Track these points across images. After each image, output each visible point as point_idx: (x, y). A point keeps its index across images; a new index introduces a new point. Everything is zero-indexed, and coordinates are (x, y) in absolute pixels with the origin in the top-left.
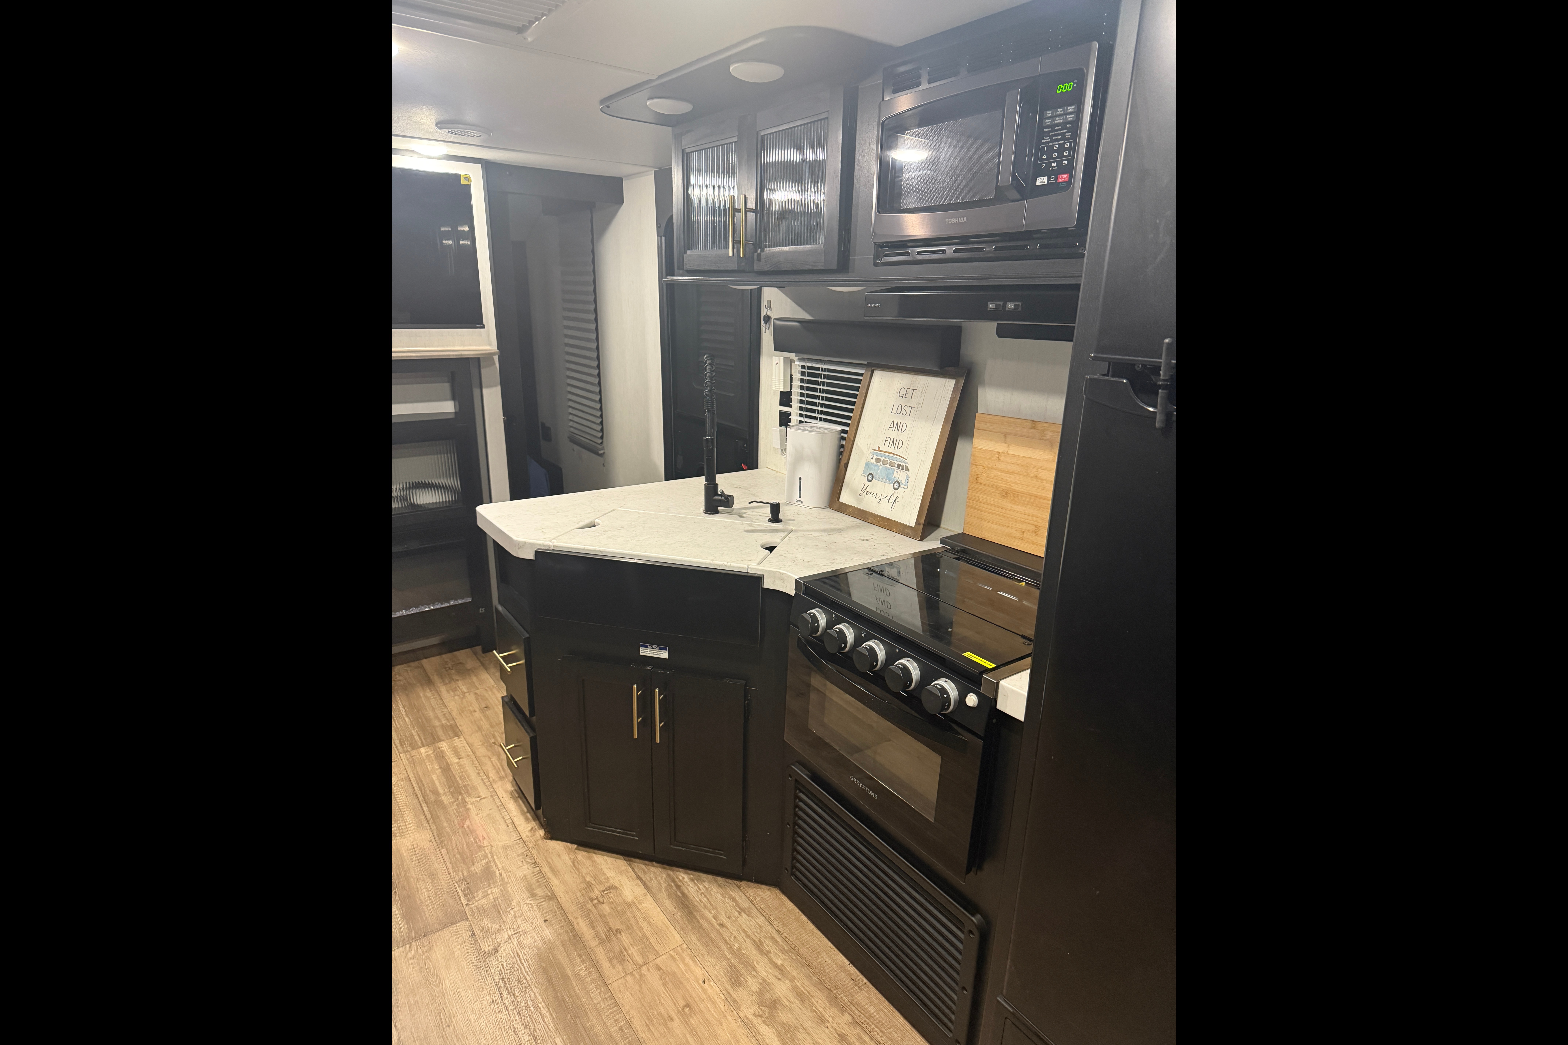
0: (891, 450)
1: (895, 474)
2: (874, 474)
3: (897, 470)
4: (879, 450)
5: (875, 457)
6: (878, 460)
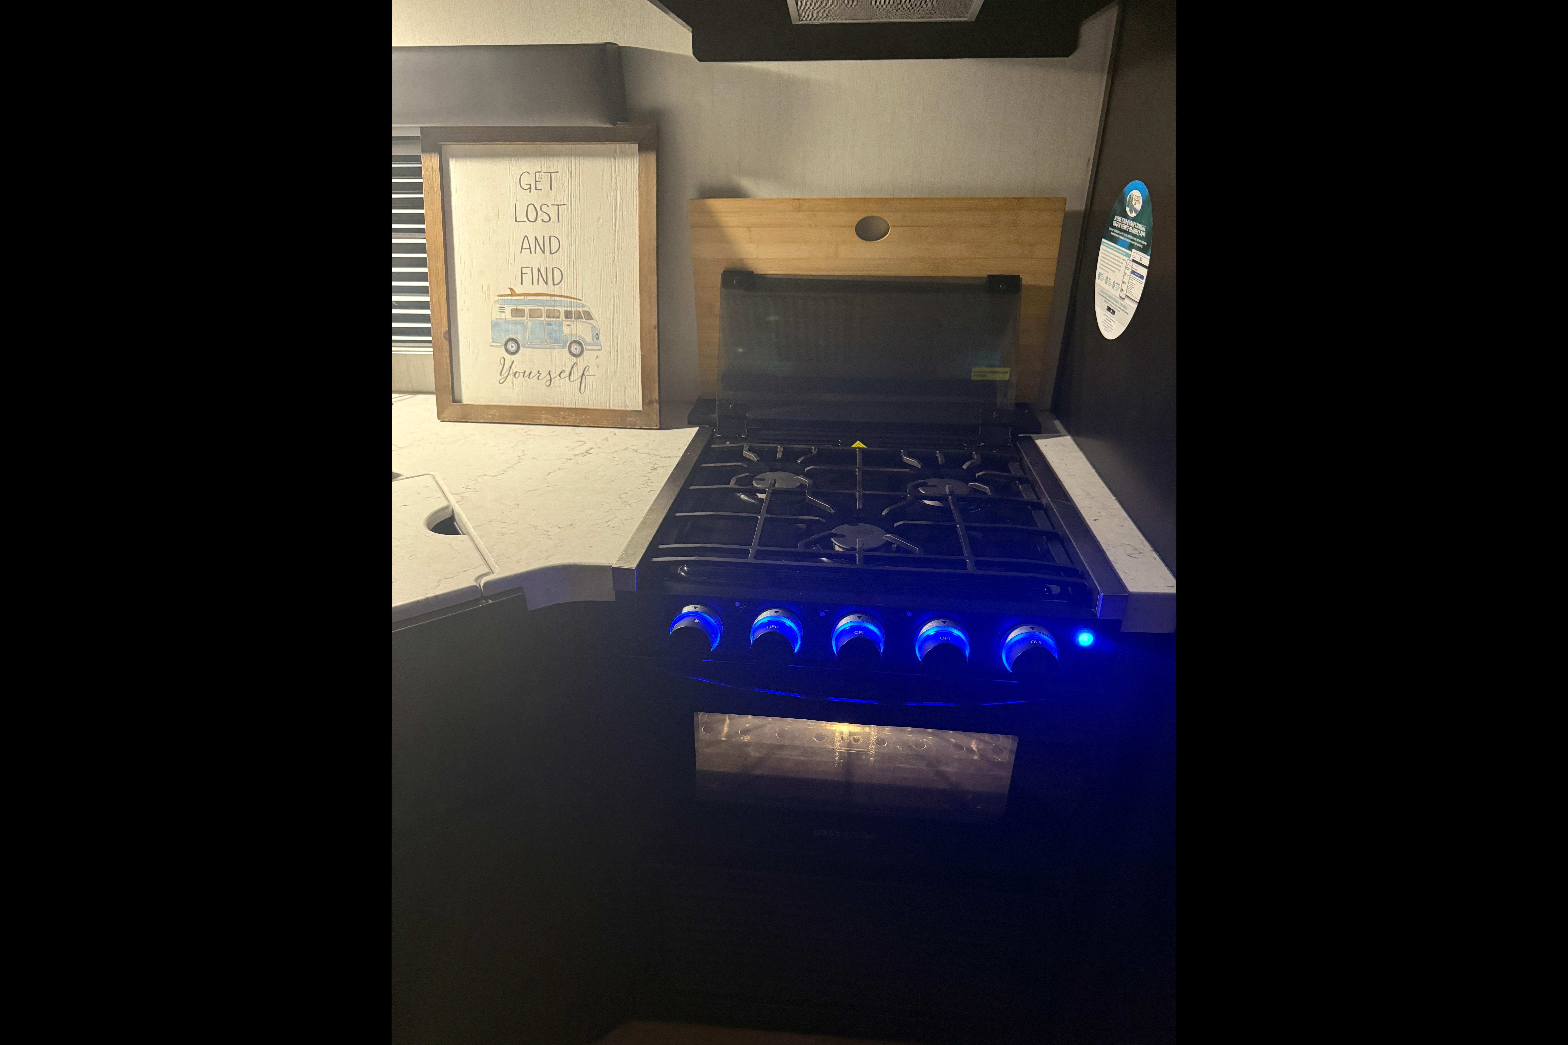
0: (541, 288)
1: (566, 330)
2: (519, 338)
3: (568, 323)
4: (513, 293)
5: (508, 309)
6: (517, 313)
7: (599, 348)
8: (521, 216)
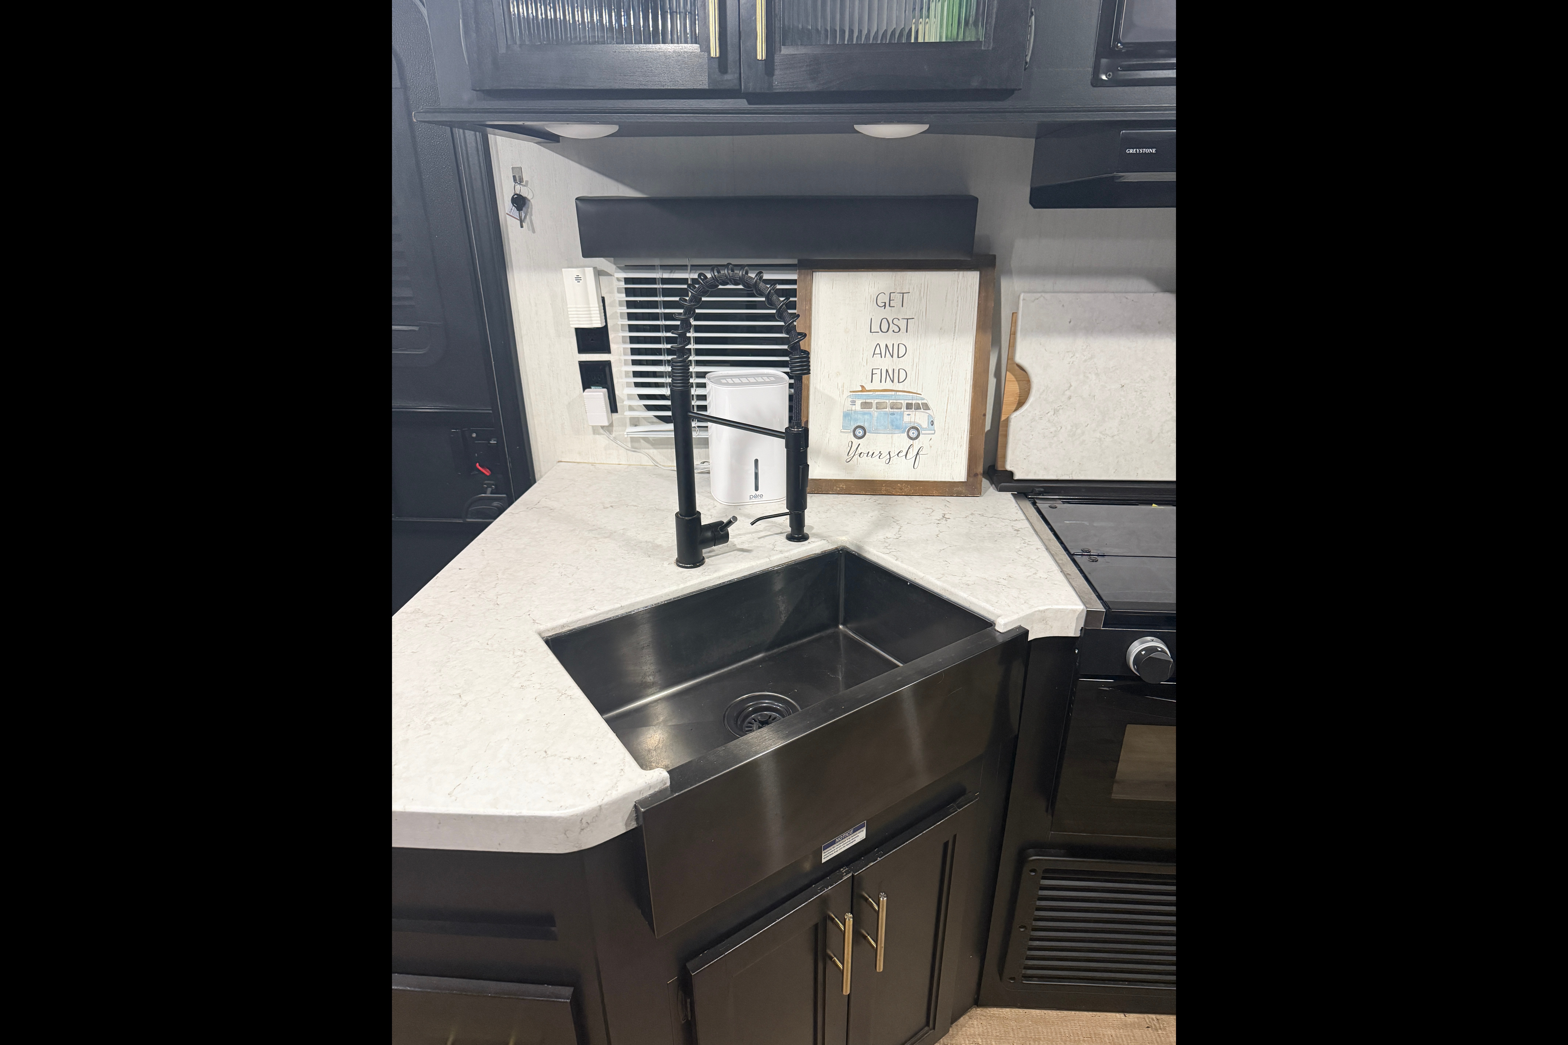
0: (888, 385)
1: (906, 419)
2: (866, 425)
3: (908, 413)
4: (863, 389)
5: (859, 402)
6: (866, 405)
7: (933, 432)
8: (876, 328)
